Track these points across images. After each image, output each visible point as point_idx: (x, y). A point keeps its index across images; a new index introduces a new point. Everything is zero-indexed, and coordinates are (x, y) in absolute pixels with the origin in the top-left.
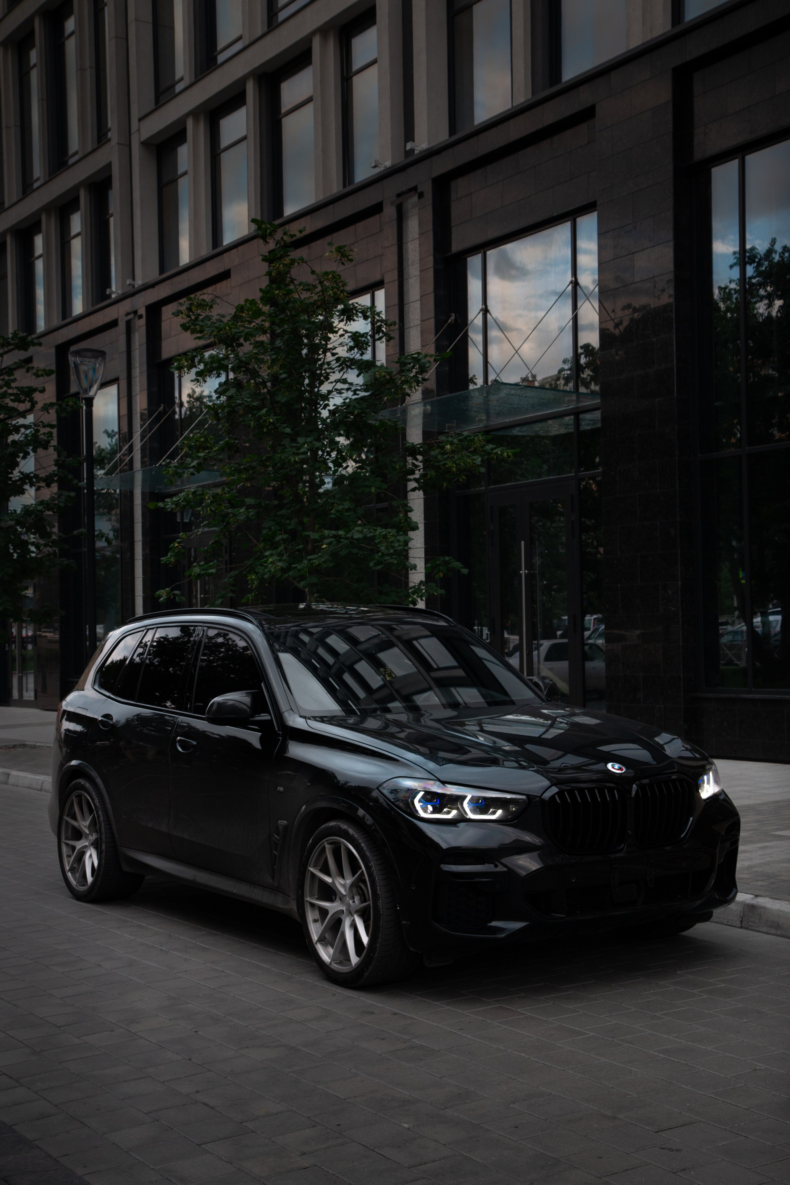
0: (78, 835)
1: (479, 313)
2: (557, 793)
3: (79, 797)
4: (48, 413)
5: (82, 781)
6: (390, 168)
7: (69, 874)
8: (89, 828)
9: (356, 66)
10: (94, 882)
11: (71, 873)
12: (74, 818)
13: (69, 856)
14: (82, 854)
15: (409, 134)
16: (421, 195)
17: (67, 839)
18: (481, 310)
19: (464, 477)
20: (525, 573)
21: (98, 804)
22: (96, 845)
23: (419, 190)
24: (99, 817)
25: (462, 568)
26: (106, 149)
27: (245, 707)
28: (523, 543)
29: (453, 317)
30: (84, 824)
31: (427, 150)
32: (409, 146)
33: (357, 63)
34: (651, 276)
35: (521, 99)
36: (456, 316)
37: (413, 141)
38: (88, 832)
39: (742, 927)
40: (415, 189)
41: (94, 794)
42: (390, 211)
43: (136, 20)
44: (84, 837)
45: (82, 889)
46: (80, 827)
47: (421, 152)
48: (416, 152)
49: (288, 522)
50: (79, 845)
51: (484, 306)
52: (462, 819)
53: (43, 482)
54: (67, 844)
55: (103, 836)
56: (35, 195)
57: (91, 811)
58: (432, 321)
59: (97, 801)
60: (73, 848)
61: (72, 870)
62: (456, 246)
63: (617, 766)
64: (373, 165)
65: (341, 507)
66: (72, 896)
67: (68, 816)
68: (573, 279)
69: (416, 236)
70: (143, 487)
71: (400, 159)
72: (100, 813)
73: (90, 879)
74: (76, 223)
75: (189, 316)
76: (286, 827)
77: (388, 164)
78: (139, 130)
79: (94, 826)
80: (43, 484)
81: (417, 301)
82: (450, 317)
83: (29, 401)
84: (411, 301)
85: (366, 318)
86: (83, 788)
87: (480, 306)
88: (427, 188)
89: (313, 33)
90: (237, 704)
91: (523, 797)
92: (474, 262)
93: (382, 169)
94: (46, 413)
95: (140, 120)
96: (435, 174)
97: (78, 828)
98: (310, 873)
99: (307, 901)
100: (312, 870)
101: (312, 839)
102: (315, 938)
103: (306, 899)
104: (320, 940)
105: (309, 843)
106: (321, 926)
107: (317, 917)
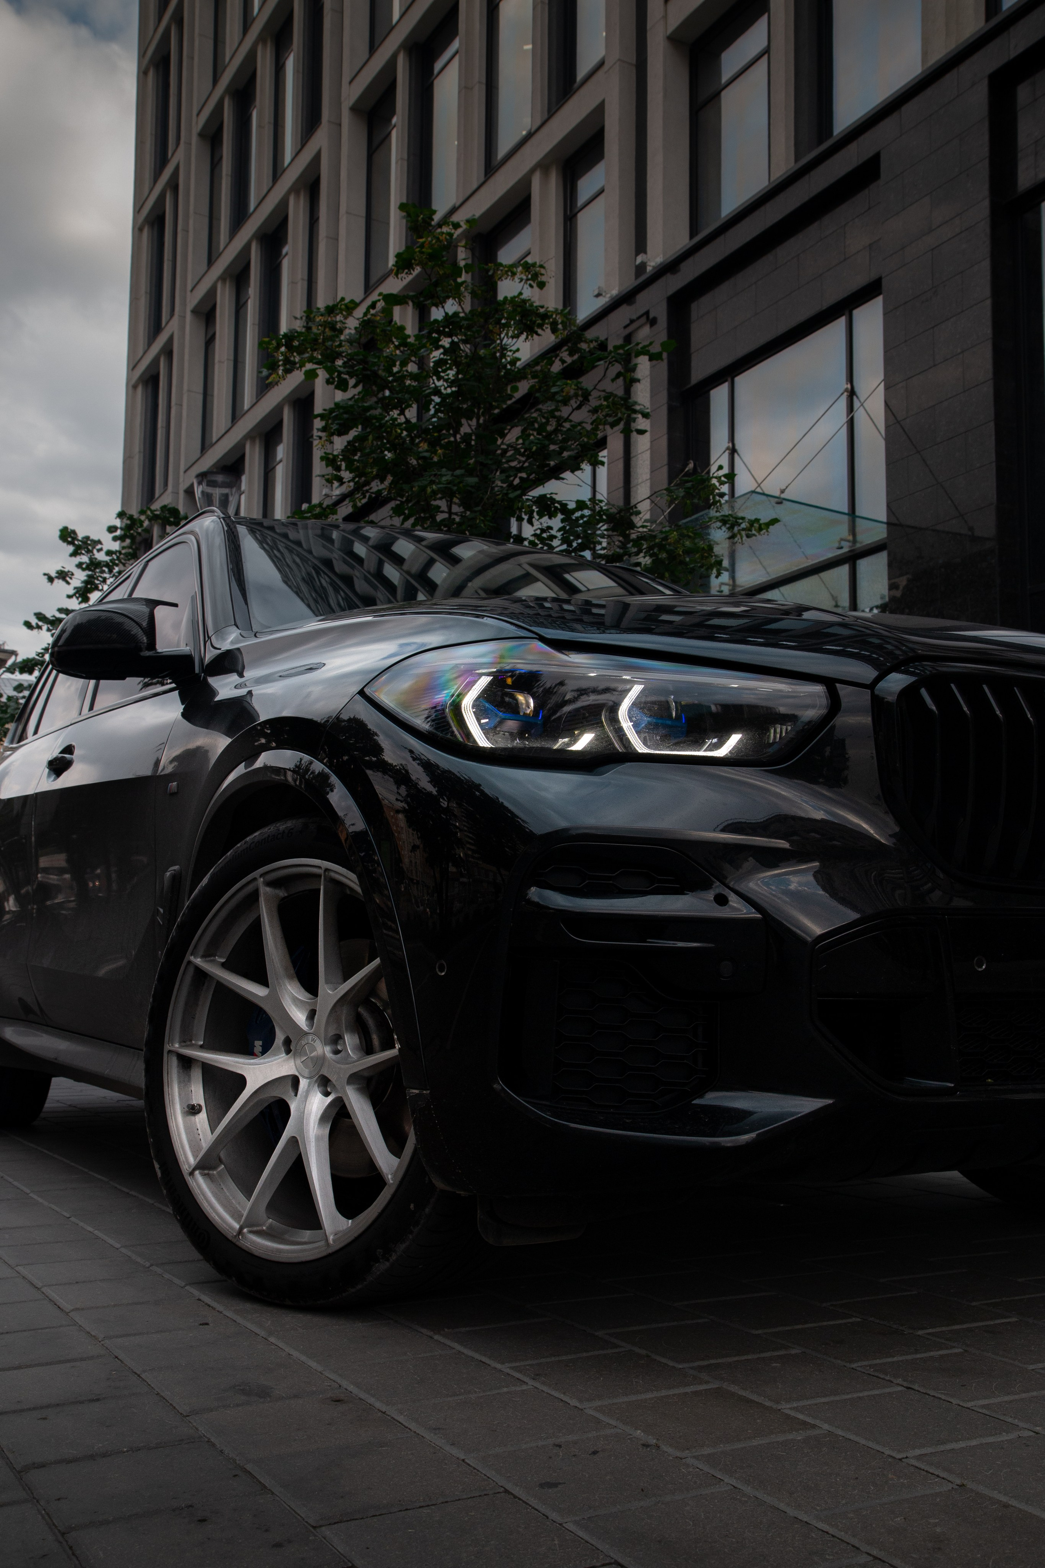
1: (724, 452)
6: (617, 296)
9: (581, 202)
15: (641, 246)
16: (653, 322)
18: (728, 448)
23: (651, 316)
29: (691, 465)
31: (662, 264)
33: (584, 197)
34: (959, 351)
35: (781, 171)
36: (694, 463)
37: (645, 252)
40: (646, 315)
43: (347, 213)
47: (654, 267)
48: (649, 269)
51: (730, 445)
52: (612, 753)
56: (242, 421)
58: (665, 470)
62: (698, 374)
64: (596, 293)
68: (849, 386)
69: (647, 372)
71: (631, 282)
76: (176, 878)
77: (615, 292)
81: (647, 450)
82: (688, 464)
84: (639, 452)
87: (725, 443)
88: (661, 312)
89: (532, 171)
92: (719, 396)
93: (607, 300)
96: (670, 292)
98: (191, 971)
99: (170, 1052)
100: (198, 961)
101: (205, 881)
102: (188, 1157)
103: (167, 1047)
104: (206, 1165)
105: (197, 891)
106: (213, 1124)
107: (198, 1095)
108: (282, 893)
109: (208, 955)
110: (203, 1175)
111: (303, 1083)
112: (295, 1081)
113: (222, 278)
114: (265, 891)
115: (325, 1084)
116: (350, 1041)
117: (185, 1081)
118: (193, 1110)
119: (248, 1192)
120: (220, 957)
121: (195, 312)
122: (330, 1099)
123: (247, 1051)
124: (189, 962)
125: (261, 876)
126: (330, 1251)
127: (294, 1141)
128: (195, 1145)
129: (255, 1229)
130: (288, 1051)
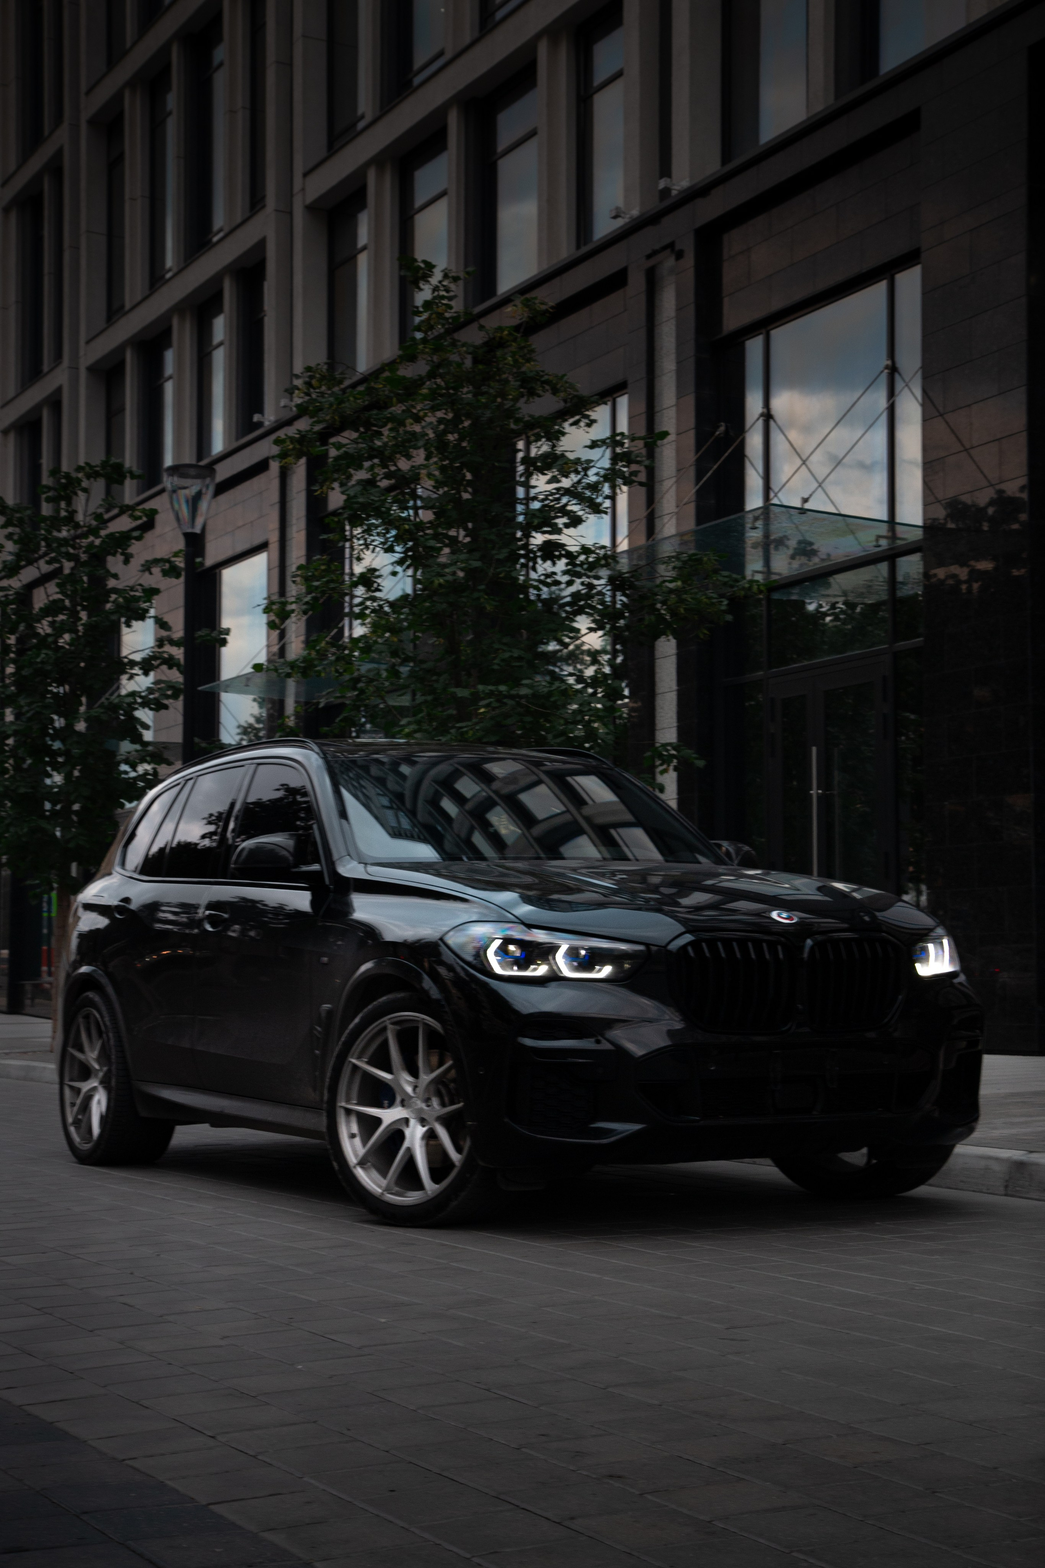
0: (86, 1073)
1: (758, 419)
2: (690, 943)
3: (87, 1017)
4: (151, 573)
5: (91, 994)
6: (638, 218)
7: (72, 1129)
8: (98, 1060)
9: (597, 80)
10: (101, 1135)
11: (76, 1127)
12: (81, 1050)
13: (73, 1105)
14: (89, 1098)
15: (663, 166)
16: (679, 255)
17: (72, 1080)
18: (763, 414)
19: (706, 632)
20: (818, 794)
21: (108, 1023)
22: (105, 1083)
23: (678, 247)
24: (109, 1039)
25: (697, 759)
26: (260, 218)
27: (285, 853)
28: (814, 749)
29: (722, 429)
30: (91, 1056)
31: (689, 188)
32: (662, 184)
33: (600, 75)
34: (996, 348)
35: (819, 107)
36: (727, 427)
37: (670, 175)
38: (97, 1067)
39: (1006, 1195)
40: (671, 246)
41: (103, 1009)
42: (637, 282)
43: (303, 38)
44: (93, 1075)
45: (87, 1146)
46: (88, 1061)
47: (680, 192)
48: (674, 193)
49: (434, 678)
50: (86, 1086)
51: (765, 410)
52: (554, 977)
53: (141, 669)
54: (71, 1087)
55: (114, 1068)
56: (164, 290)
57: (100, 1034)
58: (692, 434)
59: (107, 1019)
60: (78, 1091)
61: (77, 1123)
62: (728, 325)
63: (784, 915)
64: (614, 214)
65: (507, 655)
66: (74, 1159)
67: (73, 1047)
68: (890, 363)
69: (673, 314)
70: (297, 695)
71: (654, 205)
72: (111, 1035)
73: (96, 1129)
74: (220, 327)
75: (308, 394)
76: (330, 1012)
77: (635, 212)
78: (303, 190)
79: (104, 1057)
80: (140, 672)
81: (672, 406)
82: (718, 427)
83: (122, 554)
84: (664, 407)
85: (555, 391)
86: (92, 1004)
87: (760, 409)
88: (688, 246)
89: (538, 37)
90: (278, 849)
91: (641, 948)
92: (754, 347)
93: (627, 220)
94: (147, 574)
95: (305, 175)
96: (699, 223)
97: (84, 1061)
98: (350, 1066)
99: (341, 1107)
100: (354, 1061)
101: (357, 1020)
102: (352, 1159)
103: (339, 1104)
104: (362, 1163)
105: (352, 1026)
106: (364, 1142)
107: (355, 1129)
108: (398, 1028)
109: (359, 1058)
110: (362, 1167)
111: (412, 1122)
112: (406, 1121)
113: (131, 84)
114: (390, 1027)
115: (423, 1121)
116: (435, 1102)
117: (348, 1123)
118: (353, 1136)
119: (384, 1174)
120: (365, 1058)
121: (92, 122)
122: (425, 1129)
123: (380, 1106)
124: (350, 1062)
125: (390, 1019)
126: (428, 1198)
127: (409, 1150)
128: (356, 1155)
129: (390, 1192)
130: (403, 1106)
